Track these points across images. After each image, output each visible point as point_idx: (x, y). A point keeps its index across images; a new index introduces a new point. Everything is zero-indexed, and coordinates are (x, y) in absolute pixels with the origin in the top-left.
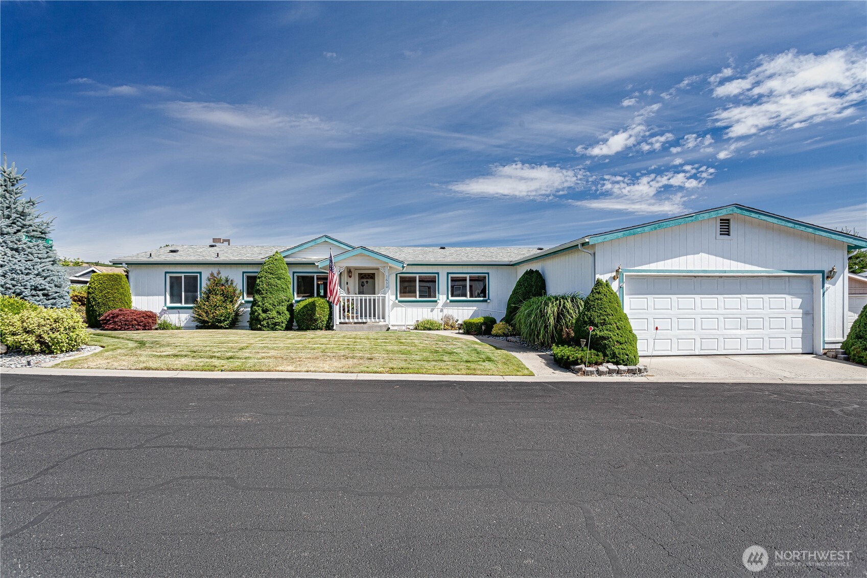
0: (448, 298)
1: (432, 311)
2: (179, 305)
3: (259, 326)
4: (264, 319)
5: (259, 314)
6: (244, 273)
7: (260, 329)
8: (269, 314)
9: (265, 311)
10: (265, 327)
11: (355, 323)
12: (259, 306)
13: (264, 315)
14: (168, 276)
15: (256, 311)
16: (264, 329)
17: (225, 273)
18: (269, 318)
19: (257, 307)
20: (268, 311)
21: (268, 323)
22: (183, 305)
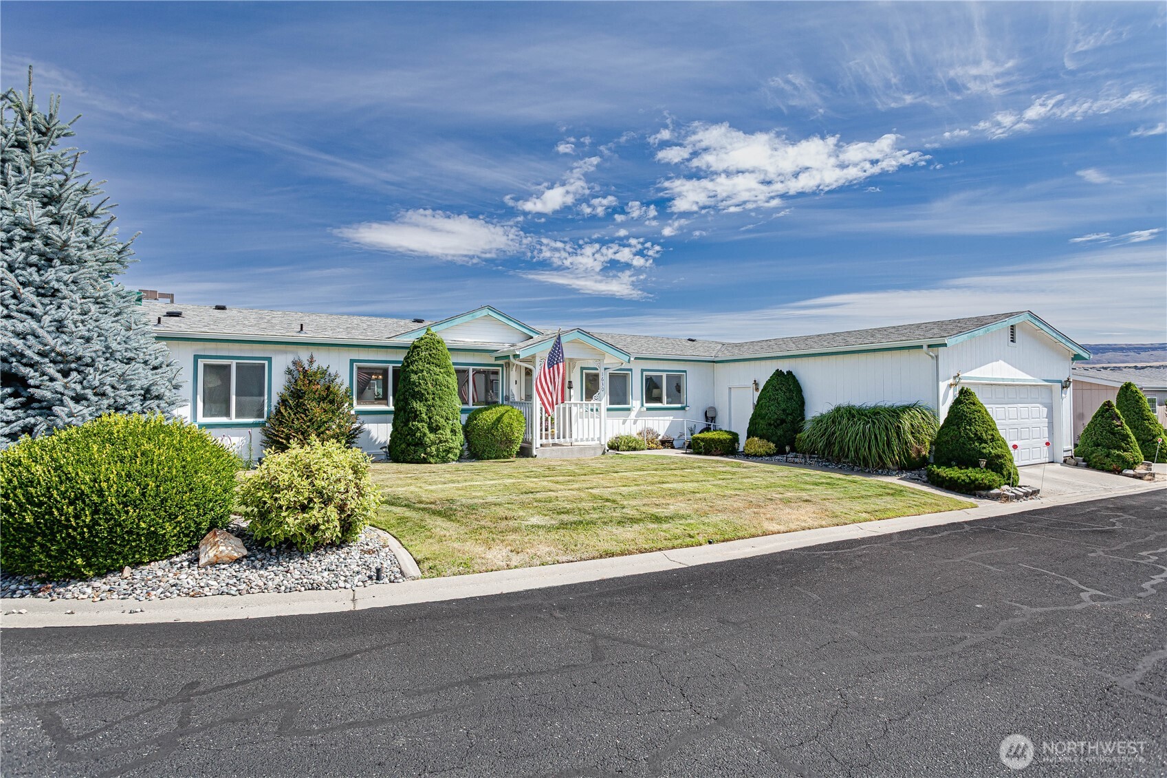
0: (642, 405)
1: (624, 423)
2: (224, 420)
3: (423, 455)
4: (433, 443)
5: (425, 434)
6: (352, 362)
7: (425, 461)
8: (442, 434)
9: (434, 429)
10: (433, 456)
11: (554, 445)
12: (422, 421)
13: (432, 436)
14: (201, 363)
15: (418, 429)
16: (432, 460)
17: (323, 360)
18: (441, 442)
19: (418, 422)
20: (440, 429)
21: (438, 450)
22: (234, 420)
